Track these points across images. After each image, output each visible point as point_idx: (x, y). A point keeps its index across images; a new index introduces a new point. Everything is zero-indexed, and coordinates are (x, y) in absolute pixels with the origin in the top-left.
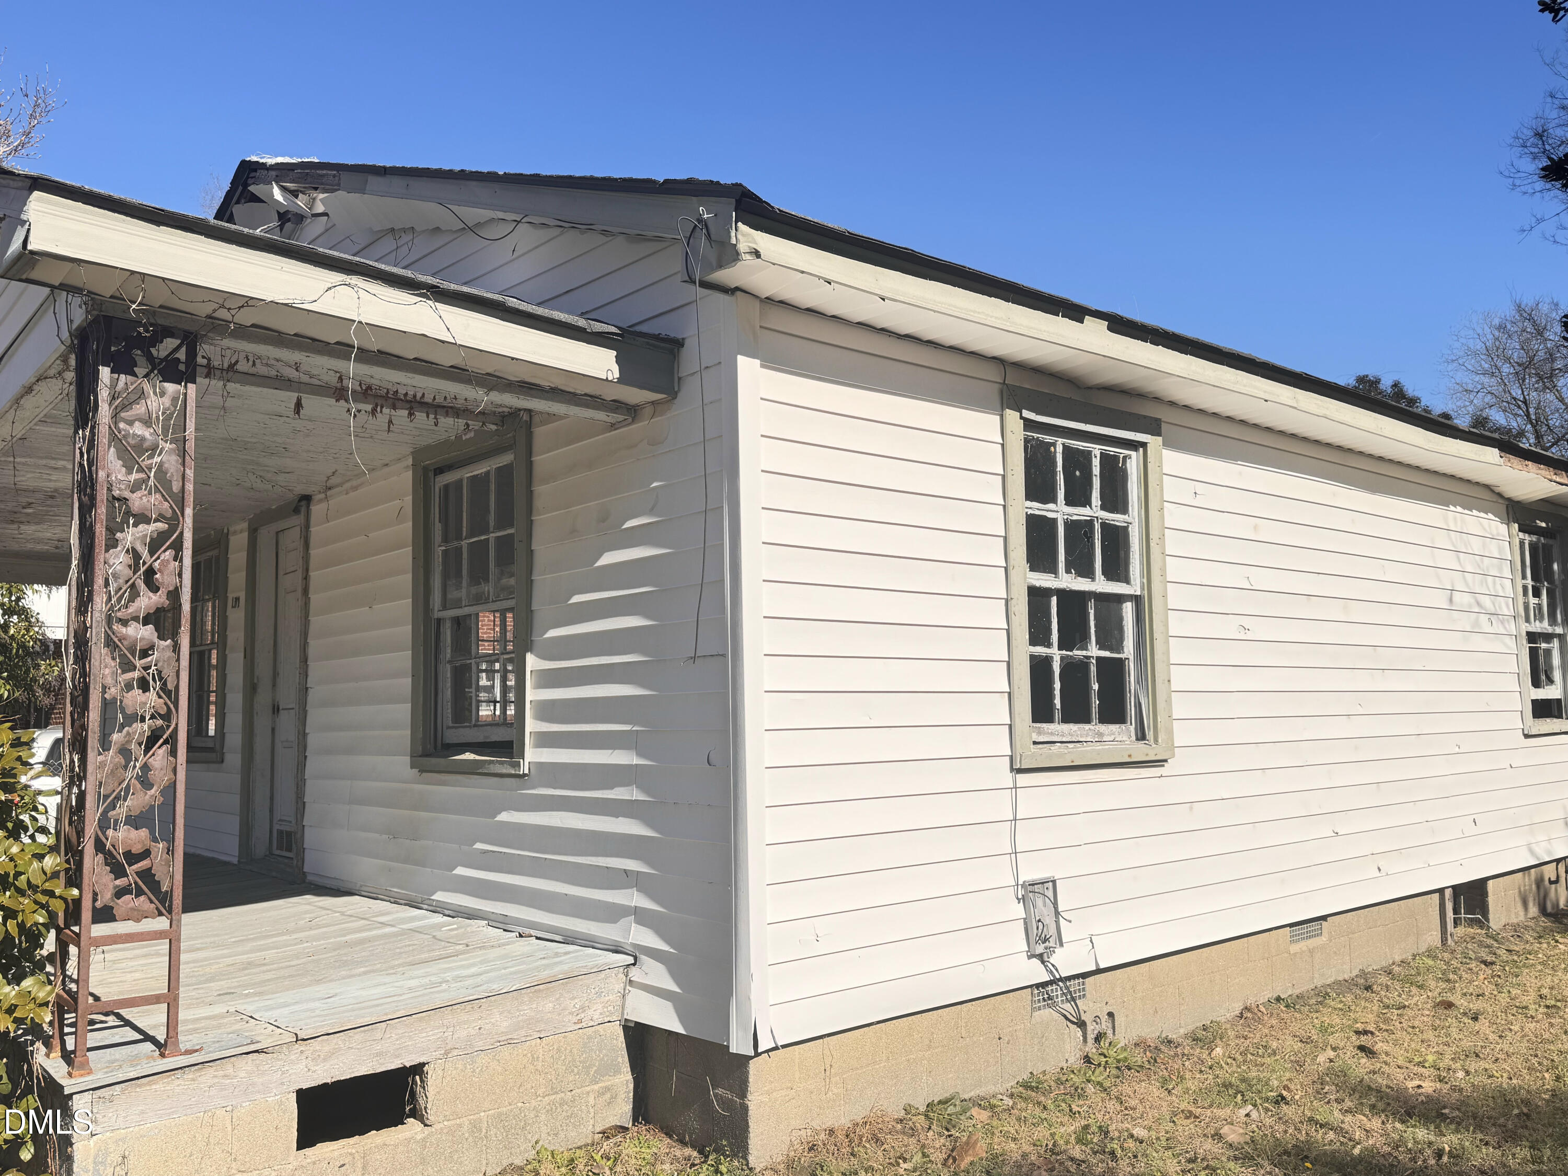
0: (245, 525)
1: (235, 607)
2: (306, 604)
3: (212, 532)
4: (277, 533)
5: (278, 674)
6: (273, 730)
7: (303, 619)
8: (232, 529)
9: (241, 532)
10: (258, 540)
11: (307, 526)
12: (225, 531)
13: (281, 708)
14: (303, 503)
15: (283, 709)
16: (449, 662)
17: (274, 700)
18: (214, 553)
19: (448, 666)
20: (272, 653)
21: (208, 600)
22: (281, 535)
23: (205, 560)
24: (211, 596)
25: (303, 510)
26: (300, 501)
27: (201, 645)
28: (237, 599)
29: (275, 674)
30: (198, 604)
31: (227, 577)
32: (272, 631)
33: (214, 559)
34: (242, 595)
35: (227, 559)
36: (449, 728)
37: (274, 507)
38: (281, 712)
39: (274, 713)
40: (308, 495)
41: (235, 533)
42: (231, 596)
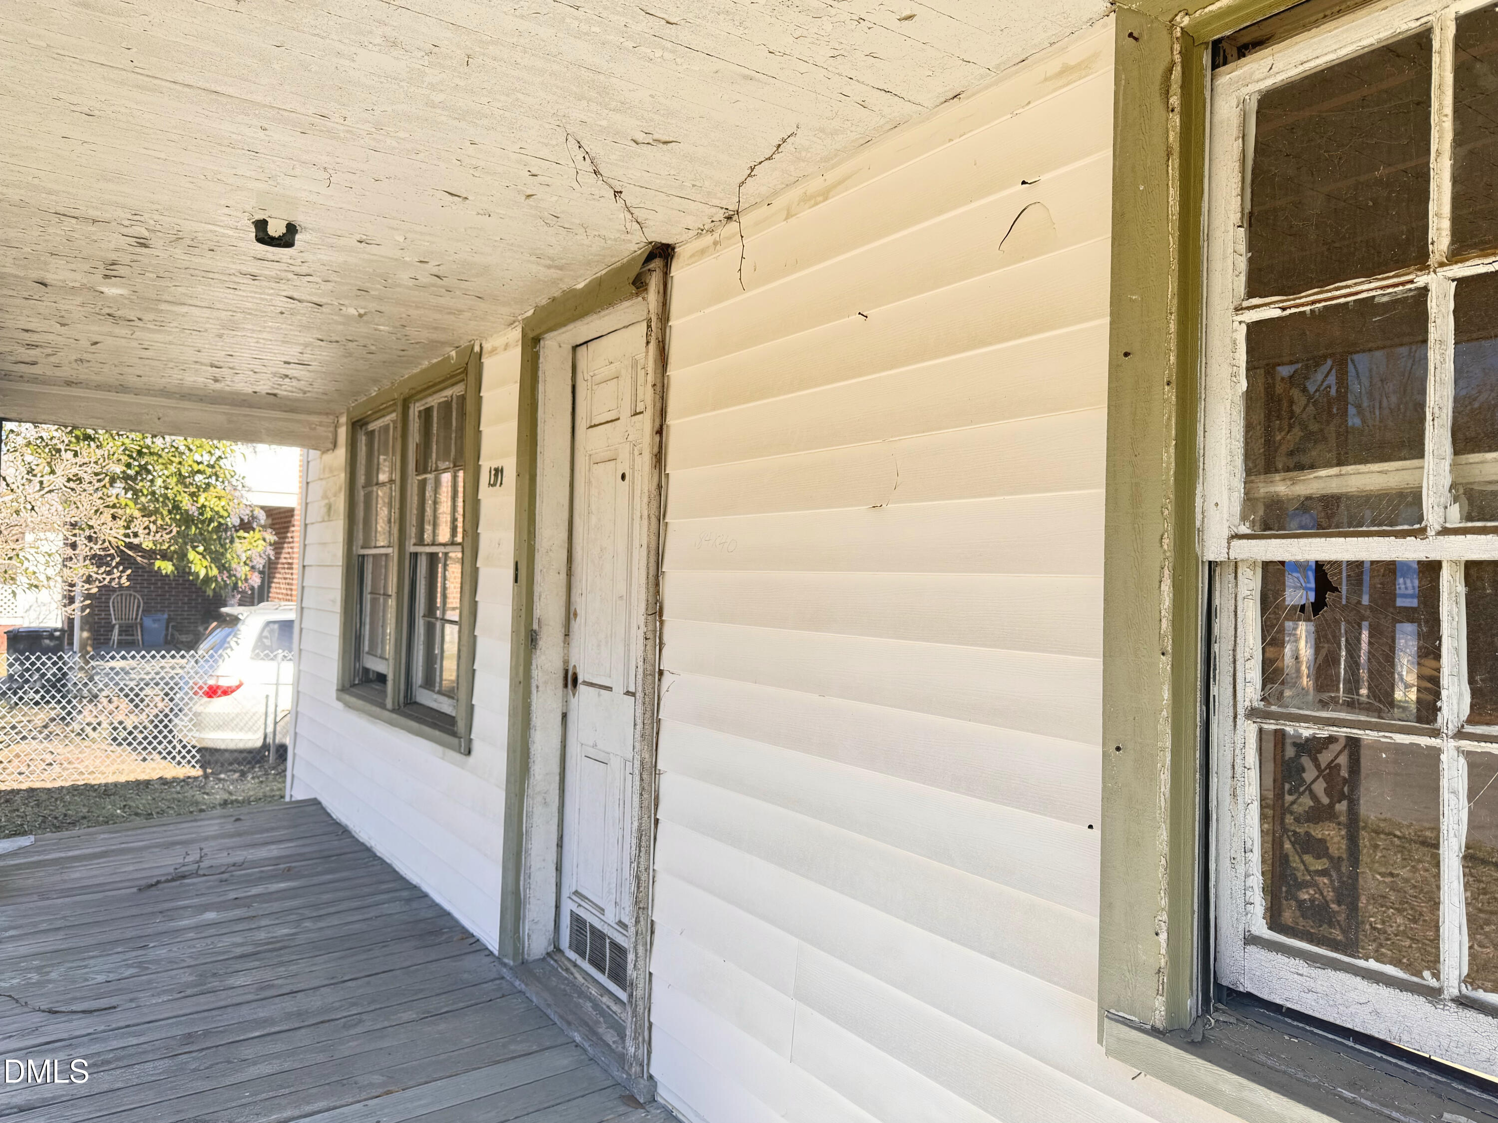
0: (515, 334)
1: (494, 485)
2: (659, 487)
3: (453, 353)
4: (575, 348)
5: (575, 615)
6: (564, 716)
7: (654, 520)
8: (487, 346)
9: (506, 347)
10: (541, 360)
11: (664, 316)
12: (477, 349)
13: (580, 680)
14: (657, 263)
15: (586, 683)
16: (1252, 713)
17: (566, 662)
18: (457, 390)
19: (1249, 730)
20: (563, 575)
21: (446, 470)
22: (582, 351)
23: (439, 404)
24: (452, 466)
25: (654, 282)
26: (650, 257)
27: (433, 544)
28: (499, 472)
29: (570, 615)
30: (428, 476)
31: (480, 432)
32: (564, 535)
33: (454, 401)
34: (510, 467)
35: (479, 399)
36: (1251, 940)
37: (580, 286)
38: (582, 688)
39: (566, 686)
40: (667, 246)
41: (494, 351)
42: (486, 465)
